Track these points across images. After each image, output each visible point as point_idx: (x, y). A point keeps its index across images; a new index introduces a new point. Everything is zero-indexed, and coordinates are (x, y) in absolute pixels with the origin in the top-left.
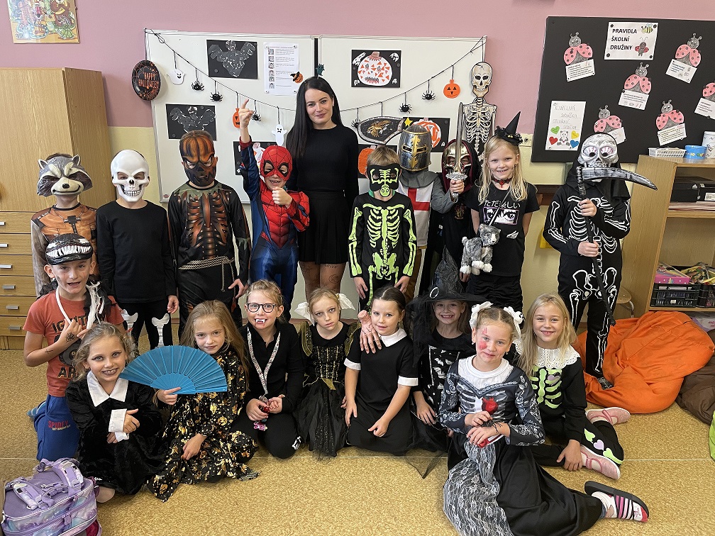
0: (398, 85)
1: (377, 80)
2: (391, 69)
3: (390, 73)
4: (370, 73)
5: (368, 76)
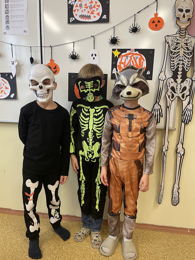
0: (107, 21)
1: (89, 17)
2: (101, 6)
3: (100, 10)
4: (83, 11)
5: (82, 14)
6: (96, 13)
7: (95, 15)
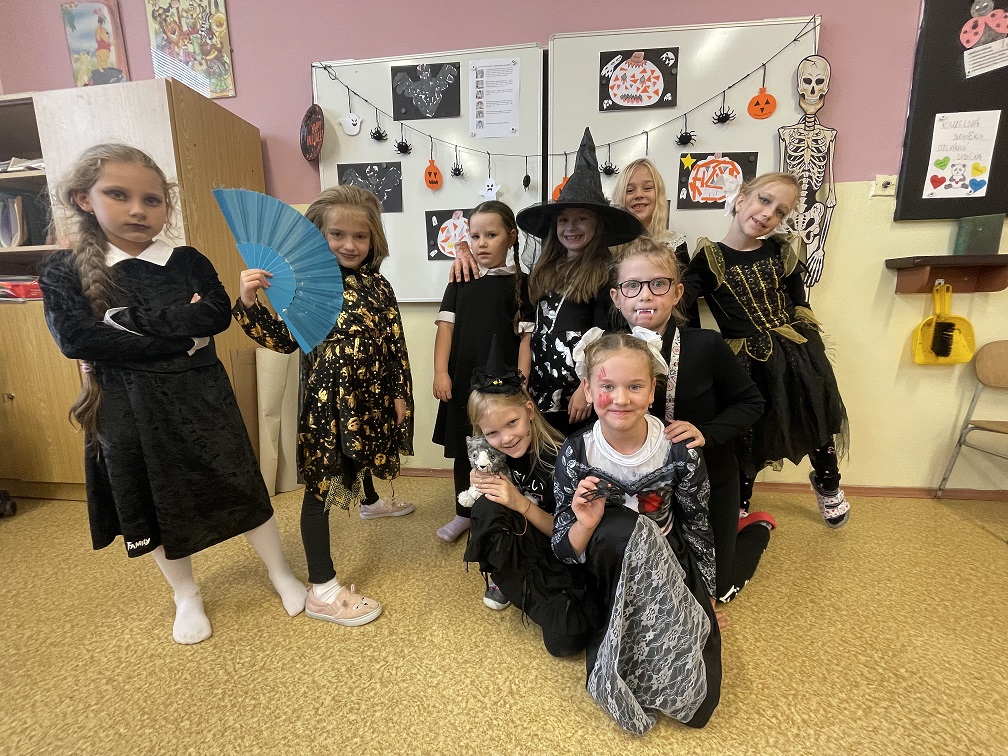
0: (672, 104)
1: (639, 98)
2: (661, 78)
3: (660, 85)
4: (629, 87)
5: (626, 92)
6: (651, 90)
7: (651, 93)
